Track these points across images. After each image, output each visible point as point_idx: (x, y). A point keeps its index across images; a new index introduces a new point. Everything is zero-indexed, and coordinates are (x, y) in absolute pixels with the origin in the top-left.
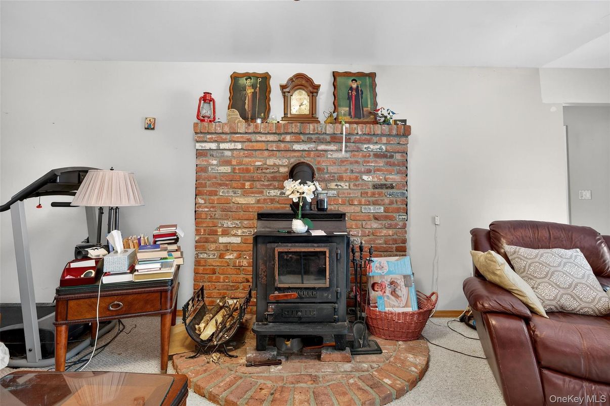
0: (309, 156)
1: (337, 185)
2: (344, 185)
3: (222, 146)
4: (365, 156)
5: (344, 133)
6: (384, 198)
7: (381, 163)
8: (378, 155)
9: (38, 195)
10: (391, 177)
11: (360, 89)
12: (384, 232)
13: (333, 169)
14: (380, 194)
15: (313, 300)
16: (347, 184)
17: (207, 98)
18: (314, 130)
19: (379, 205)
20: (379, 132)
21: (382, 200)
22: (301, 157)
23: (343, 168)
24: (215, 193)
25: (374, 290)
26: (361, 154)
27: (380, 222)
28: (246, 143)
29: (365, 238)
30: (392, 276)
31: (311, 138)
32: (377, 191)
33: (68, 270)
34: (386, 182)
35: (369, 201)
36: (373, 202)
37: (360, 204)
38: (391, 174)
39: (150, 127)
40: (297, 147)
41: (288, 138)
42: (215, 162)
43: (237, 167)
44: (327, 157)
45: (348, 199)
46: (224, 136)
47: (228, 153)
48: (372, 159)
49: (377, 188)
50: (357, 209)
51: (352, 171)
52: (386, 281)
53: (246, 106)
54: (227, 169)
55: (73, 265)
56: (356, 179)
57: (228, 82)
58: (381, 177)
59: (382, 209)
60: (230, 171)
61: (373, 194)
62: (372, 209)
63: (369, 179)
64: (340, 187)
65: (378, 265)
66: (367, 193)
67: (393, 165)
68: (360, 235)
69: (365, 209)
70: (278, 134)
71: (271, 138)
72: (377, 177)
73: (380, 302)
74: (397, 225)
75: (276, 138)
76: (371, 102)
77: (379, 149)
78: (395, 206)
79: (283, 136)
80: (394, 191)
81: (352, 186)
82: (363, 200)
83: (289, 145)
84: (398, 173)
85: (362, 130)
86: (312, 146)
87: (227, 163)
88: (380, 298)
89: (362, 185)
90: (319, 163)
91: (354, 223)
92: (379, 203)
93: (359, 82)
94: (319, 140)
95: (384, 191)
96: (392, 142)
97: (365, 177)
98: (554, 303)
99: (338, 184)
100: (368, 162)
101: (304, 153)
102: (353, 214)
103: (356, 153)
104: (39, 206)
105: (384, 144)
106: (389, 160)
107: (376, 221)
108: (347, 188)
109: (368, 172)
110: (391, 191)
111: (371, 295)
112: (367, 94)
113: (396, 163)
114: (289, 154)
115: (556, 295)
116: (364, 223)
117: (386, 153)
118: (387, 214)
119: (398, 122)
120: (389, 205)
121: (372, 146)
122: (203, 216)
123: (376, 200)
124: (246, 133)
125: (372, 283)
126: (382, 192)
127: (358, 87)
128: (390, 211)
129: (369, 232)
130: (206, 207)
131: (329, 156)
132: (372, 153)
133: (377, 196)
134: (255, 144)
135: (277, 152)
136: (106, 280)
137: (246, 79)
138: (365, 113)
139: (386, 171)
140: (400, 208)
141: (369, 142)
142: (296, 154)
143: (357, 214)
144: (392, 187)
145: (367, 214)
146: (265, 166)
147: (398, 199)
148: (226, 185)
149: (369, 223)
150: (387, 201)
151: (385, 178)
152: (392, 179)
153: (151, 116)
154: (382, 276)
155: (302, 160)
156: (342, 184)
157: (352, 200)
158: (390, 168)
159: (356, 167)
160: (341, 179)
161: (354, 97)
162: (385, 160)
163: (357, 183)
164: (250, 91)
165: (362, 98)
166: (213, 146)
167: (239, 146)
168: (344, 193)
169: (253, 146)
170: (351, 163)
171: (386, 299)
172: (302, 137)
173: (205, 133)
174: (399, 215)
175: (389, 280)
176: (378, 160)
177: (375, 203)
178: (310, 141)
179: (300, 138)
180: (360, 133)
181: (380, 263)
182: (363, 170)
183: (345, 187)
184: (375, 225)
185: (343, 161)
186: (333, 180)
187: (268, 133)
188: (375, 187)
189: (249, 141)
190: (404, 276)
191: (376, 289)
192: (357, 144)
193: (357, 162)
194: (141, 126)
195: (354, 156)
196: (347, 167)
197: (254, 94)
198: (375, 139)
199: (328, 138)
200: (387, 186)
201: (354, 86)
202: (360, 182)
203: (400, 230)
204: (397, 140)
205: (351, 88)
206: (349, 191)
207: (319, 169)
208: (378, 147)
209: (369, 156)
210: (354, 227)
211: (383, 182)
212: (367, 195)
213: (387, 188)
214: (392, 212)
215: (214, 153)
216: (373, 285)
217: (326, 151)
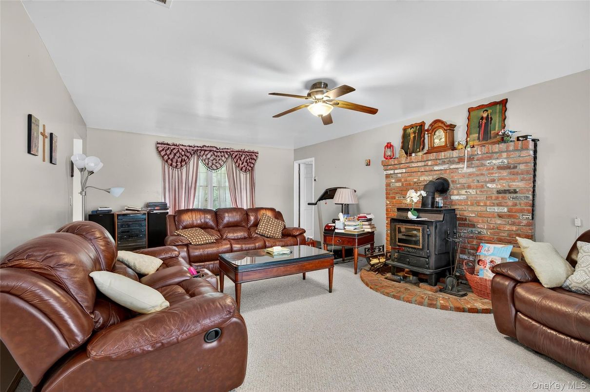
0: (446, 173)
1: (466, 192)
2: (472, 192)
3: (396, 171)
4: (489, 169)
5: (466, 155)
6: (507, 201)
7: (505, 173)
8: (500, 168)
9: (325, 199)
10: (514, 184)
11: (490, 116)
12: (508, 227)
13: (463, 181)
14: (503, 198)
15: (415, 254)
16: (474, 191)
17: (389, 146)
18: (445, 156)
19: (503, 206)
20: (497, 150)
21: (505, 202)
22: (440, 174)
23: (471, 180)
24: (394, 198)
25: (479, 264)
26: (486, 168)
27: (503, 219)
28: (407, 169)
29: (490, 231)
30: (492, 257)
31: (445, 162)
32: (500, 195)
33: (327, 226)
34: (510, 188)
35: (493, 203)
36: (497, 204)
37: (485, 205)
38: (514, 181)
39: (368, 164)
40: (436, 168)
41: (430, 163)
42: (393, 181)
43: (404, 183)
44: (458, 173)
45: (475, 201)
46: (396, 166)
47: (400, 175)
48: (495, 170)
49: (500, 193)
50: (483, 209)
51: (478, 181)
52: (488, 260)
53: (410, 146)
54: (399, 184)
55: (329, 225)
56: (482, 187)
57: (401, 133)
58: (504, 185)
59: (506, 210)
60: (401, 185)
61: (497, 198)
62: (497, 209)
63: (493, 187)
64: (468, 193)
65: (487, 249)
66: (492, 197)
67: (517, 174)
68: (486, 228)
69: (490, 209)
70: (424, 161)
71: (420, 164)
72: (500, 184)
73: (481, 272)
74: (520, 222)
75: (423, 164)
76: (499, 125)
77: (501, 163)
78: (518, 207)
79: (427, 162)
80: (517, 195)
81: (478, 192)
82: (488, 202)
83: (431, 168)
84: (522, 180)
85: (481, 151)
86: (446, 166)
87: (399, 180)
88: (482, 270)
89: (487, 191)
90: (452, 177)
91: (480, 219)
92: (502, 204)
93: (490, 111)
94: (451, 162)
95: (508, 195)
96: (513, 156)
97: (489, 185)
98: (581, 286)
99: (468, 191)
100: (492, 174)
101: (442, 171)
102: (480, 212)
103: (481, 168)
104: (326, 203)
105: (505, 158)
106: (512, 170)
107: (501, 219)
108: (475, 193)
109: (493, 181)
110: (515, 195)
111: (476, 267)
112: (497, 120)
113: (520, 172)
114: (432, 173)
115: (585, 280)
116: (489, 219)
117: (509, 165)
118: (510, 213)
119: (520, 138)
120: (513, 206)
121: (494, 161)
122: (389, 210)
123: (500, 203)
124: (406, 163)
125: (478, 259)
126: (505, 197)
127: (488, 115)
128: (514, 211)
129: (493, 226)
130: (390, 205)
131: (460, 172)
132: (495, 167)
133: (500, 199)
134: (412, 169)
135: (426, 172)
136: (336, 231)
137: (411, 129)
138: (492, 135)
139: (509, 180)
140: (524, 209)
141: (490, 158)
142: (437, 172)
143: (483, 213)
144: (515, 192)
145: (492, 213)
146: (419, 181)
147: (523, 202)
148: (399, 193)
149: (493, 219)
150: (510, 203)
151: (508, 185)
152: (516, 185)
153: (368, 159)
154: (485, 256)
155: (442, 176)
156: (471, 191)
157: (479, 203)
158: (512, 177)
159: (481, 178)
160: (469, 187)
161: (483, 125)
162: (508, 170)
163: (483, 190)
164: (412, 136)
165: (491, 123)
166: (392, 172)
167: (404, 171)
168: (472, 198)
169: (412, 170)
170: (477, 175)
171: (485, 271)
172: (438, 161)
173: (387, 165)
174: (523, 215)
175: (490, 259)
176: (502, 171)
177: (499, 205)
178: (444, 163)
179: (437, 163)
180: (479, 153)
181: (489, 247)
182: (487, 180)
183: (473, 193)
184: (499, 221)
185: (470, 175)
186: (464, 188)
187: (417, 162)
188: (499, 192)
189: (409, 167)
190: (502, 258)
191: (480, 264)
192: (481, 162)
193: (482, 174)
194: (364, 163)
195: (480, 170)
196: (473, 178)
197: (414, 137)
198: (495, 156)
199: (456, 160)
200: (511, 191)
201: (485, 115)
202: (485, 189)
203: (524, 227)
204: (517, 153)
205: (482, 118)
206: (476, 195)
207: (453, 181)
208: (500, 161)
209: (493, 169)
210: (480, 221)
211: (507, 188)
212: (491, 198)
213: (510, 193)
214: (515, 212)
215: (393, 176)
216: (479, 261)
217: (457, 169)
